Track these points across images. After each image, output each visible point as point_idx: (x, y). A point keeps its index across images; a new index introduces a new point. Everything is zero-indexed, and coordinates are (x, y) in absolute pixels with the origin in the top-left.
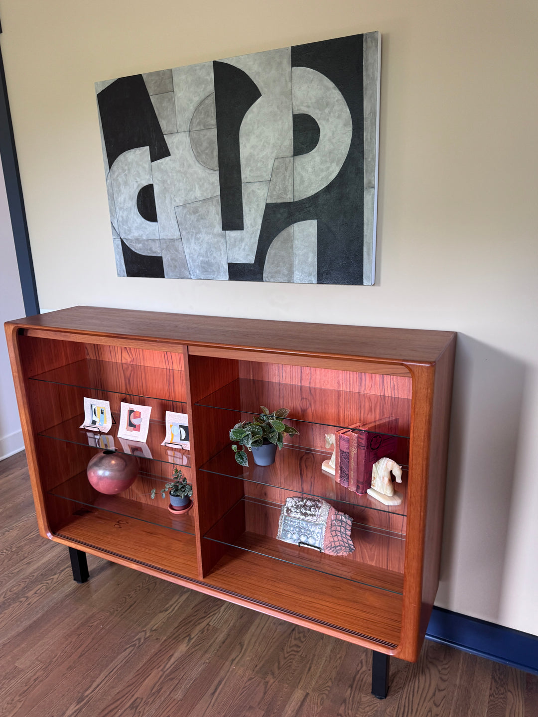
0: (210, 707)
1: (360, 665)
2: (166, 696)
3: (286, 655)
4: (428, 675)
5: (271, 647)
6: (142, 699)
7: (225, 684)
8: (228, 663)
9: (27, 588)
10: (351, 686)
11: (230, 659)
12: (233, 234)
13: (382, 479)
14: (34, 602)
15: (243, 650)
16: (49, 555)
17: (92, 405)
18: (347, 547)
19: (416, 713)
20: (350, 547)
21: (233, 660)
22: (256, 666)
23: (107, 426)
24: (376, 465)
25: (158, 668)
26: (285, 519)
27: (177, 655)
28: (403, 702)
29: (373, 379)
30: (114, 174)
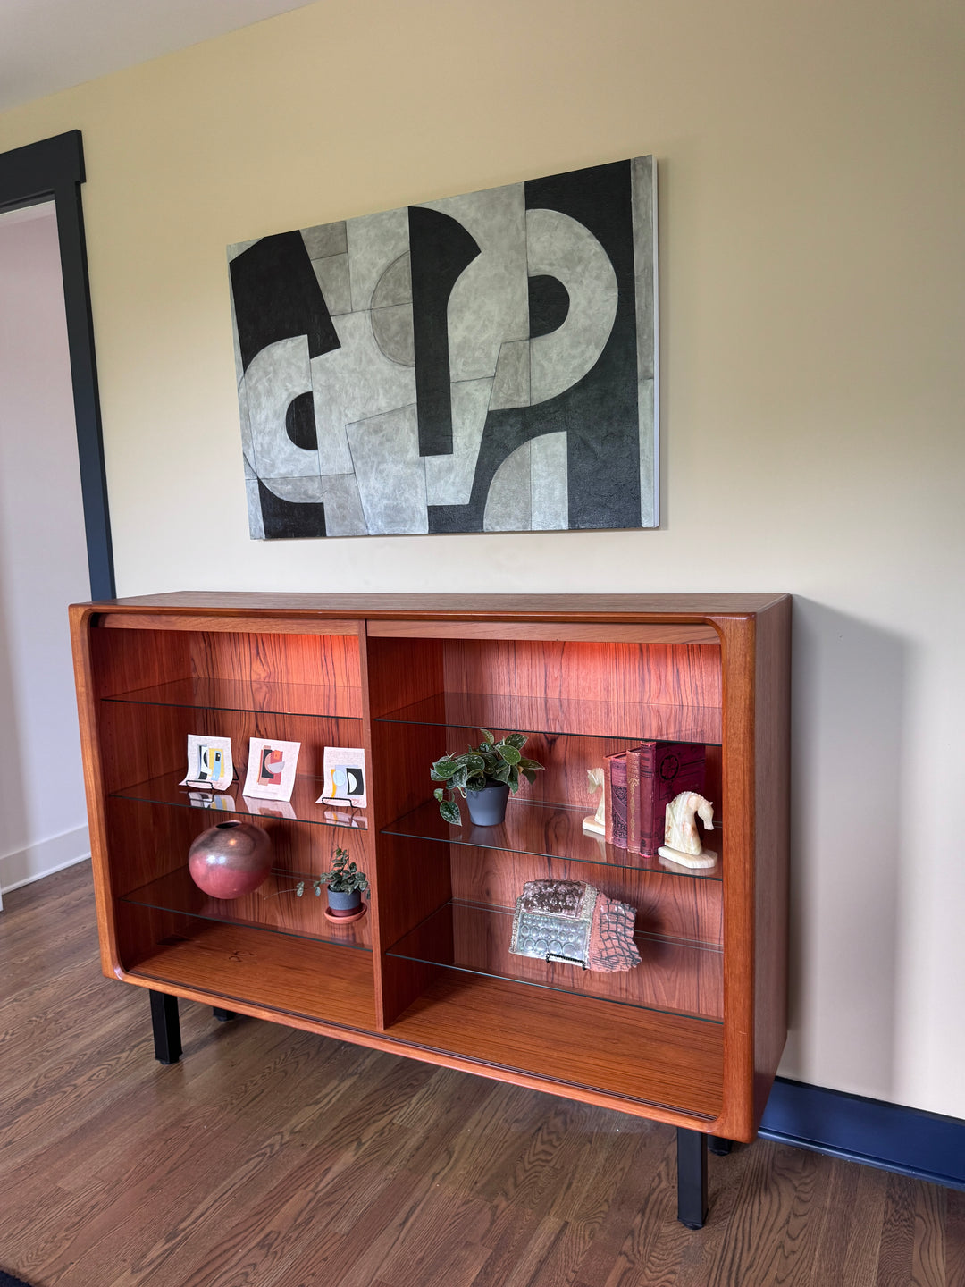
0: (398, 1244)
1: (657, 1179)
2: (321, 1228)
3: (528, 1167)
4: (775, 1194)
5: (501, 1154)
6: (279, 1233)
7: (422, 1210)
8: (426, 1179)
9: (76, 1072)
10: (643, 1211)
11: (430, 1174)
12: (436, 461)
13: (681, 827)
14: (86, 1092)
15: (453, 1159)
16: (112, 1024)
17: (200, 747)
18: (629, 956)
19: (757, 1249)
20: (633, 956)
21: (435, 1175)
22: (476, 1183)
23: (225, 779)
24: (670, 807)
25: (306, 1187)
26: (523, 918)
27: (338, 1168)
28: (734, 1233)
29: (663, 678)
30: (250, 379)
